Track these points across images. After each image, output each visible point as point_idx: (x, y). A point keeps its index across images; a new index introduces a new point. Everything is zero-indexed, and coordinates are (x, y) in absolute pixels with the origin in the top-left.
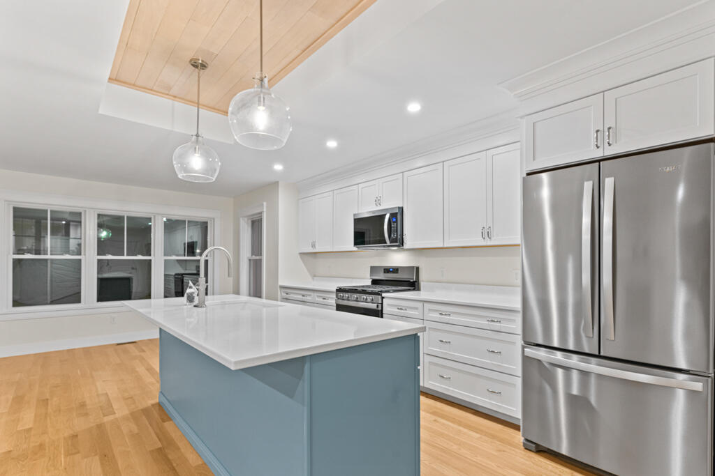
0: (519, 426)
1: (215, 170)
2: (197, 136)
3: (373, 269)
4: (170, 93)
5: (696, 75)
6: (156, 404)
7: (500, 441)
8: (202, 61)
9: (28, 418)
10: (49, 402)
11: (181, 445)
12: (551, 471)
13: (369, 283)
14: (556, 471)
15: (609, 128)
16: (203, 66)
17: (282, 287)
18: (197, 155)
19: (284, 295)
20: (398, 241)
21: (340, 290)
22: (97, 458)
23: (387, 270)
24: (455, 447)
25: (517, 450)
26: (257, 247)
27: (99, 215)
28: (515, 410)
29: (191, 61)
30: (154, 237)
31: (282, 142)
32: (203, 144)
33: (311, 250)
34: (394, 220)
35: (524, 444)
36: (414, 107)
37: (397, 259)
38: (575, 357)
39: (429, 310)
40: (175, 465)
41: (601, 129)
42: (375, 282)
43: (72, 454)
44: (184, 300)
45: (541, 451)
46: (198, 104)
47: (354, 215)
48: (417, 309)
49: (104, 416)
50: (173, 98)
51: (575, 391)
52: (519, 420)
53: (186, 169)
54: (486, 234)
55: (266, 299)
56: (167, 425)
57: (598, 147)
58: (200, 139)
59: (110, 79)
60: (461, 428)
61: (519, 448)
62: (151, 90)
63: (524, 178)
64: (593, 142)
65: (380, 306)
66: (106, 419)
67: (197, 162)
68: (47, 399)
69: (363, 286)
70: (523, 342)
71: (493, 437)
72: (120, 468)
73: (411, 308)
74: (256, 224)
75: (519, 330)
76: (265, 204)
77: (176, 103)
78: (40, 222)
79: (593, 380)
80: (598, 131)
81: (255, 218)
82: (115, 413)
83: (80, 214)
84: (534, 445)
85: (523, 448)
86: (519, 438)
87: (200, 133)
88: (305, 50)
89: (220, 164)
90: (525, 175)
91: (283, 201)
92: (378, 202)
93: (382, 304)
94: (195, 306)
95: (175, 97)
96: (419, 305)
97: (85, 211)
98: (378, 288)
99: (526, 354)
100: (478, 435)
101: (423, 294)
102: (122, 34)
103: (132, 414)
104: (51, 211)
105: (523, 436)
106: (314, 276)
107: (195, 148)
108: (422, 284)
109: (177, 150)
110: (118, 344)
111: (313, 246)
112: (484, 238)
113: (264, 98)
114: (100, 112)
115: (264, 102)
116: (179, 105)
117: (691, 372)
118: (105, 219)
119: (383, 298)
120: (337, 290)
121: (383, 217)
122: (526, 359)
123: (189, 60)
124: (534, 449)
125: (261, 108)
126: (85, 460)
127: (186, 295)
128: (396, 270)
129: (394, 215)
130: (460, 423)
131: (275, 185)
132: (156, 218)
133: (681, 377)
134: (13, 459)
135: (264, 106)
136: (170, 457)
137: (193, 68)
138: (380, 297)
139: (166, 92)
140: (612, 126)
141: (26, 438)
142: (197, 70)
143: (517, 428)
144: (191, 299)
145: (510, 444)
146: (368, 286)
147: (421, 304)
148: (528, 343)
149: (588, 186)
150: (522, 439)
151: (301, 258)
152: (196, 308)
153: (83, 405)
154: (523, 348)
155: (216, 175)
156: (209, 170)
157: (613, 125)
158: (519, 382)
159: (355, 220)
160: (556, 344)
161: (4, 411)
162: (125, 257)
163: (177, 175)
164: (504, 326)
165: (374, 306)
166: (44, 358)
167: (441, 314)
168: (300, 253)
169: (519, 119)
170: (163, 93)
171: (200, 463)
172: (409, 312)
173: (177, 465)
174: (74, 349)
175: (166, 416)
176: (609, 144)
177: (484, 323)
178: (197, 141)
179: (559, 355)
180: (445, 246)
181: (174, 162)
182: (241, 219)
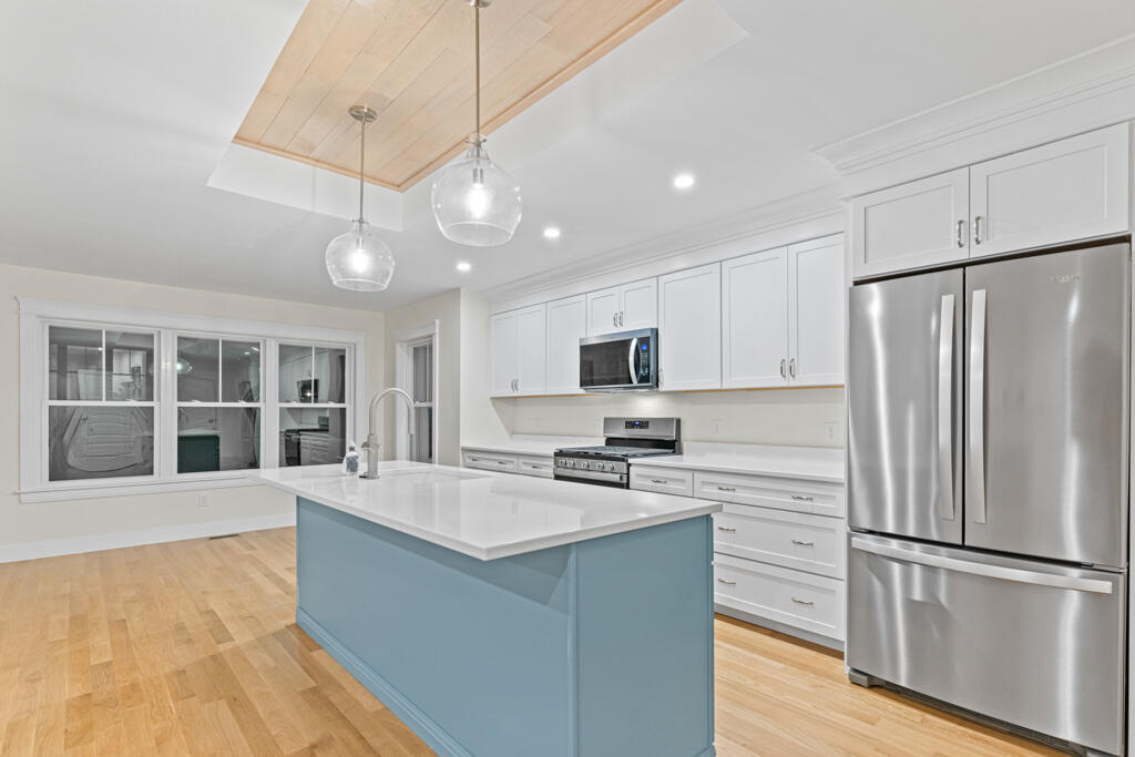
0: (843, 653)
1: (388, 273)
2: (361, 221)
3: (608, 422)
4: (311, 156)
5: (1104, 145)
6: (292, 625)
7: (814, 673)
8: (368, 109)
9: (101, 646)
10: (129, 625)
11: (344, 683)
12: (893, 713)
13: (602, 443)
14: (900, 712)
15: (978, 219)
16: (370, 116)
17: (464, 450)
18: (360, 250)
19: (469, 461)
20: (649, 379)
21: (560, 454)
22: (223, 702)
23: (630, 424)
24: (750, 682)
25: (841, 685)
26: (423, 388)
27: (180, 339)
28: (836, 630)
29: (351, 110)
30: (265, 372)
31: (509, 234)
32: (370, 235)
33: (510, 393)
34: (645, 348)
35: (851, 677)
36: (684, 182)
37: (646, 406)
38: (917, 546)
39: (703, 483)
40: (342, 711)
41: (966, 219)
42: (610, 441)
43: (183, 698)
44: (343, 467)
45: (875, 685)
46: (362, 174)
47: (581, 340)
48: (683, 481)
49: (219, 643)
50: (314, 163)
51: (917, 595)
52: (843, 642)
53: (344, 272)
54: (788, 369)
55: (440, 463)
56: (316, 654)
57: (961, 245)
58: (364, 225)
59: (236, 137)
60: (755, 656)
61: (843, 683)
62: (284, 151)
63: (850, 289)
64: (954, 238)
65: (625, 477)
66: (221, 648)
67: (360, 262)
68: (124, 620)
69: (595, 448)
70: (849, 529)
71: (804, 667)
72: (262, 715)
73: (673, 480)
74: (423, 354)
75: (843, 512)
76: (437, 322)
77: (318, 170)
78: (66, 349)
79: (943, 579)
80: (961, 222)
81: (421, 344)
82: (233, 640)
83: (150, 337)
84: (865, 678)
85: (848, 682)
86: (844, 668)
87: (364, 218)
88: (526, 96)
89: (394, 263)
90: (851, 285)
91: (468, 318)
92: (618, 320)
93: (628, 474)
94: (361, 477)
95: (317, 161)
96: (688, 476)
97: (160, 332)
98: (619, 451)
99: (854, 546)
100: (782, 666)
101: (686, 460)
102: (270, 76)
103: (259, 639)
104: (107, 333)
105: (849, 664)
106: (513, 433)
107: (358, 241)
108: (685, 445)
109: (332, 243)
110: (211, 538)
111: (514, 386)
112: (784, 376)
113: (482, 171)
114: (210, 183)
115: (482, 177)
116: (323, 173)
117: (1095, 567)
118: (189, 345)
119: (629, 465)
120: (556, 454)
121: (626, 343)
122: (852, 552)
123: (347, 109)
124: (865, 684)
125: (478, 186)
126: (207, 705)
127: (345, 460)
128: (644, 424)
129: (644, 341)
130: (753, 649)
131: (454, 293)
132: (268, 343)
133: (1075, 572)
134: (96, 705)
135: (482, 182)
136: (332, 699)
137: (354, 120)
138: (624, 464)
139: (306, 154)
140: (980, 215)
141: (107, 676)
142: (359, 122)
143: (839, 655)
144: (353, 466)
145: (829, 676)
146: (601, 448)
147: (690, 474)
148: (856, 530)
149: (948, 302)
150: (847, 670)
151: (494, 404)
152: (364, 480)
153: (180, 628)
154: (850, 536)
155: (389, 280)
156: (378, 274)
157: (982, 214)
158: (842, 587)
159: (581, 347)
160: (890, 529)
161: (62, 638)
162: (220, 404)
163: (331, 281)
164: (818, 505)
165: (616, 478)
166: (102, 559)
167: (721, 489)
168: (492, 399)
169: (843, 202)
170: (302, 156)
171: (380, 707)
172: (671, 486)
173: (346, 711)
174: (144, 546)
175: (311, 643)
176: (978, 242)
177: (788, 501)
178: (361, 230)
179: (894, 544)
180: (725, 387)
181: (327, 262)
182: (398, 346)
